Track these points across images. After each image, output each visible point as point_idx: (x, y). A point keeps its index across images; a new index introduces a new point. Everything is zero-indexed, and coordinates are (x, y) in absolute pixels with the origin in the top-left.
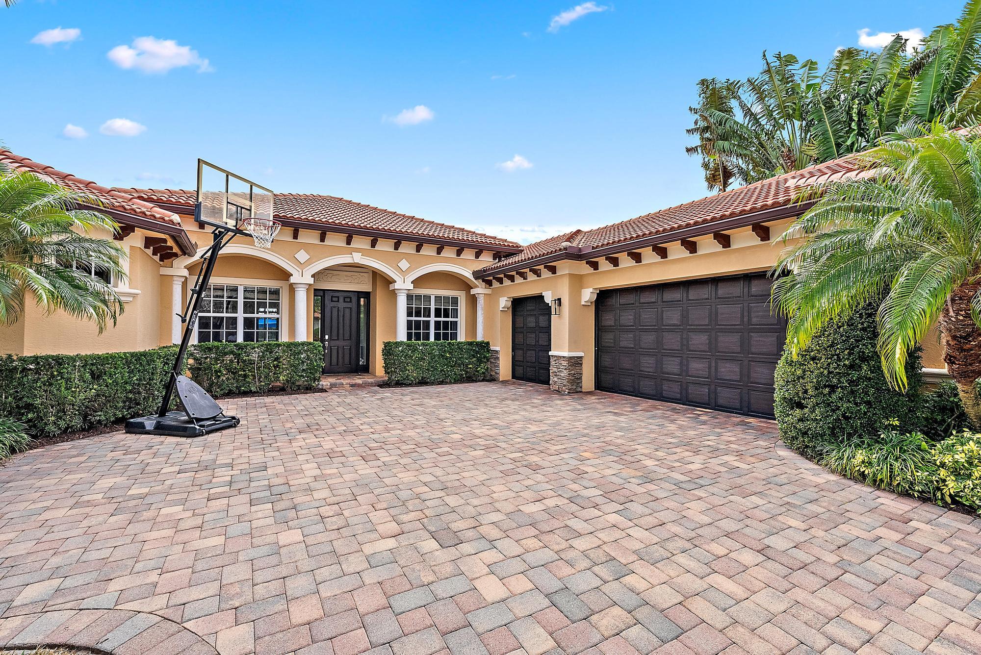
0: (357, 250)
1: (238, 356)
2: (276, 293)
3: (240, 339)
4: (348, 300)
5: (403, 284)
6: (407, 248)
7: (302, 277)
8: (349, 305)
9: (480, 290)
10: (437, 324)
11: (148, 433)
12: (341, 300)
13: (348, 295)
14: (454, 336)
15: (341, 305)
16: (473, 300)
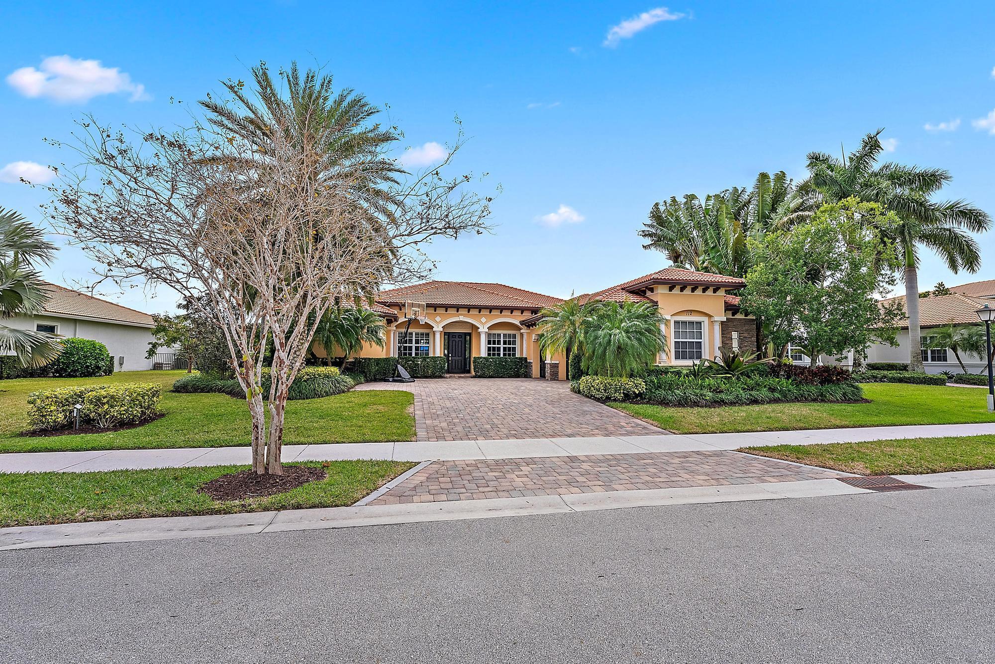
0: (461, 315)
1: (413, 362)
2: (428, 335)
3: (413, 355)
4: (460, 337)
5: (483, 329)
6: (484, 312)
7: (438, 328)
8: (461, 339)
9: (524, 330)
10: (505, 349)
11: (391, 382)
12: (457, 337)
13: (460, 335)
14: (514, 355)
15: (457, 339)
16: (522, 335)
